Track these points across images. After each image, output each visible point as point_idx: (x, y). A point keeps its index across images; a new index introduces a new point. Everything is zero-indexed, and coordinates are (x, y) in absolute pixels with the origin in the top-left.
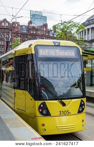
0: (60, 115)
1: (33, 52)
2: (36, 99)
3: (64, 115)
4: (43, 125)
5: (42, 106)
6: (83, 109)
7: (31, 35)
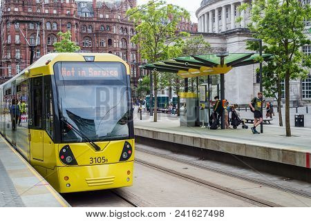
0: (91, 164)
1: (52, 73)
2: (55, 142)
3: (97, 163)
4: (67, 178)
5: (64, 151)
6: (129, 156)
7: (98, 22)
